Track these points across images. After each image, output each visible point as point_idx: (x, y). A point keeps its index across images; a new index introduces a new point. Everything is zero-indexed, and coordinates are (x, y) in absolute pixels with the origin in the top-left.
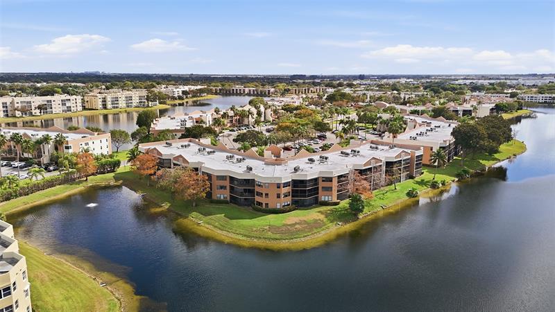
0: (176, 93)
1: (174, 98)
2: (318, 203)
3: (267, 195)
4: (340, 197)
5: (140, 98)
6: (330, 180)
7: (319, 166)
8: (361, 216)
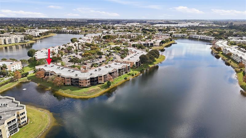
0: (36, 34)
1: (36, 37)
2: (98, 84)
3: (83, 83)
4: (105, 81)
5: (21, 38)
6: (101, 77)
7: (98, 72)
8: (110, 87)
